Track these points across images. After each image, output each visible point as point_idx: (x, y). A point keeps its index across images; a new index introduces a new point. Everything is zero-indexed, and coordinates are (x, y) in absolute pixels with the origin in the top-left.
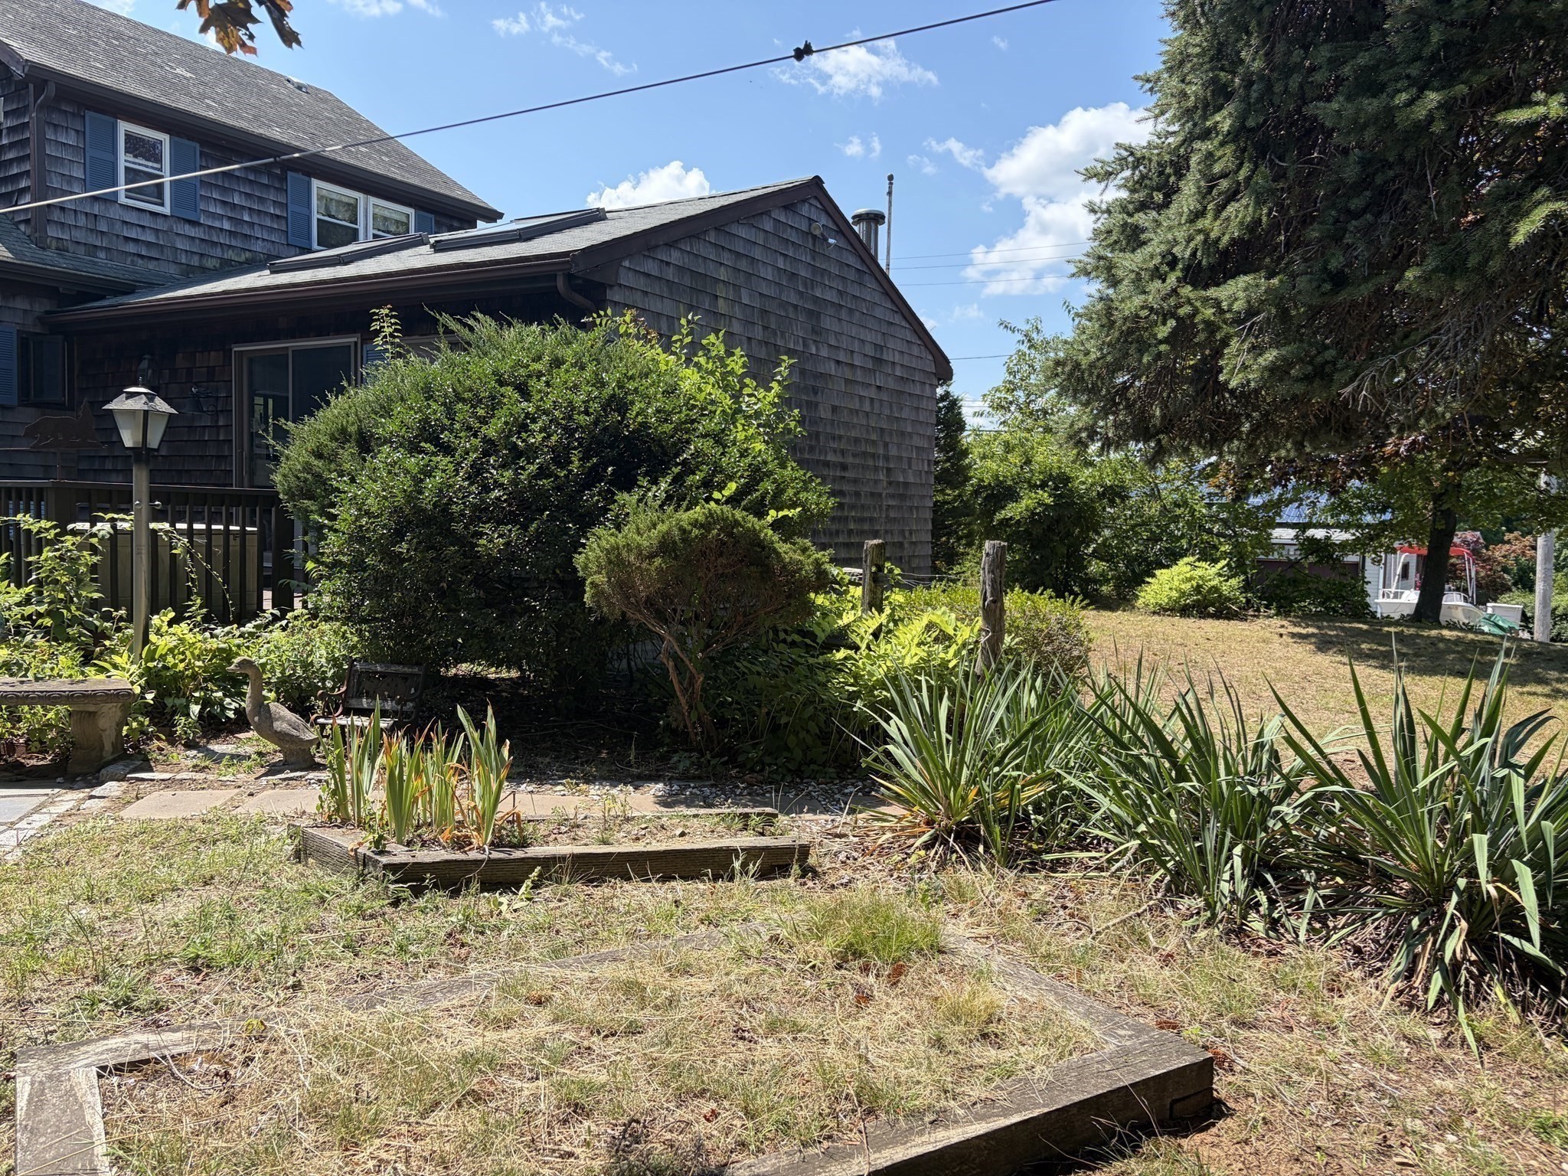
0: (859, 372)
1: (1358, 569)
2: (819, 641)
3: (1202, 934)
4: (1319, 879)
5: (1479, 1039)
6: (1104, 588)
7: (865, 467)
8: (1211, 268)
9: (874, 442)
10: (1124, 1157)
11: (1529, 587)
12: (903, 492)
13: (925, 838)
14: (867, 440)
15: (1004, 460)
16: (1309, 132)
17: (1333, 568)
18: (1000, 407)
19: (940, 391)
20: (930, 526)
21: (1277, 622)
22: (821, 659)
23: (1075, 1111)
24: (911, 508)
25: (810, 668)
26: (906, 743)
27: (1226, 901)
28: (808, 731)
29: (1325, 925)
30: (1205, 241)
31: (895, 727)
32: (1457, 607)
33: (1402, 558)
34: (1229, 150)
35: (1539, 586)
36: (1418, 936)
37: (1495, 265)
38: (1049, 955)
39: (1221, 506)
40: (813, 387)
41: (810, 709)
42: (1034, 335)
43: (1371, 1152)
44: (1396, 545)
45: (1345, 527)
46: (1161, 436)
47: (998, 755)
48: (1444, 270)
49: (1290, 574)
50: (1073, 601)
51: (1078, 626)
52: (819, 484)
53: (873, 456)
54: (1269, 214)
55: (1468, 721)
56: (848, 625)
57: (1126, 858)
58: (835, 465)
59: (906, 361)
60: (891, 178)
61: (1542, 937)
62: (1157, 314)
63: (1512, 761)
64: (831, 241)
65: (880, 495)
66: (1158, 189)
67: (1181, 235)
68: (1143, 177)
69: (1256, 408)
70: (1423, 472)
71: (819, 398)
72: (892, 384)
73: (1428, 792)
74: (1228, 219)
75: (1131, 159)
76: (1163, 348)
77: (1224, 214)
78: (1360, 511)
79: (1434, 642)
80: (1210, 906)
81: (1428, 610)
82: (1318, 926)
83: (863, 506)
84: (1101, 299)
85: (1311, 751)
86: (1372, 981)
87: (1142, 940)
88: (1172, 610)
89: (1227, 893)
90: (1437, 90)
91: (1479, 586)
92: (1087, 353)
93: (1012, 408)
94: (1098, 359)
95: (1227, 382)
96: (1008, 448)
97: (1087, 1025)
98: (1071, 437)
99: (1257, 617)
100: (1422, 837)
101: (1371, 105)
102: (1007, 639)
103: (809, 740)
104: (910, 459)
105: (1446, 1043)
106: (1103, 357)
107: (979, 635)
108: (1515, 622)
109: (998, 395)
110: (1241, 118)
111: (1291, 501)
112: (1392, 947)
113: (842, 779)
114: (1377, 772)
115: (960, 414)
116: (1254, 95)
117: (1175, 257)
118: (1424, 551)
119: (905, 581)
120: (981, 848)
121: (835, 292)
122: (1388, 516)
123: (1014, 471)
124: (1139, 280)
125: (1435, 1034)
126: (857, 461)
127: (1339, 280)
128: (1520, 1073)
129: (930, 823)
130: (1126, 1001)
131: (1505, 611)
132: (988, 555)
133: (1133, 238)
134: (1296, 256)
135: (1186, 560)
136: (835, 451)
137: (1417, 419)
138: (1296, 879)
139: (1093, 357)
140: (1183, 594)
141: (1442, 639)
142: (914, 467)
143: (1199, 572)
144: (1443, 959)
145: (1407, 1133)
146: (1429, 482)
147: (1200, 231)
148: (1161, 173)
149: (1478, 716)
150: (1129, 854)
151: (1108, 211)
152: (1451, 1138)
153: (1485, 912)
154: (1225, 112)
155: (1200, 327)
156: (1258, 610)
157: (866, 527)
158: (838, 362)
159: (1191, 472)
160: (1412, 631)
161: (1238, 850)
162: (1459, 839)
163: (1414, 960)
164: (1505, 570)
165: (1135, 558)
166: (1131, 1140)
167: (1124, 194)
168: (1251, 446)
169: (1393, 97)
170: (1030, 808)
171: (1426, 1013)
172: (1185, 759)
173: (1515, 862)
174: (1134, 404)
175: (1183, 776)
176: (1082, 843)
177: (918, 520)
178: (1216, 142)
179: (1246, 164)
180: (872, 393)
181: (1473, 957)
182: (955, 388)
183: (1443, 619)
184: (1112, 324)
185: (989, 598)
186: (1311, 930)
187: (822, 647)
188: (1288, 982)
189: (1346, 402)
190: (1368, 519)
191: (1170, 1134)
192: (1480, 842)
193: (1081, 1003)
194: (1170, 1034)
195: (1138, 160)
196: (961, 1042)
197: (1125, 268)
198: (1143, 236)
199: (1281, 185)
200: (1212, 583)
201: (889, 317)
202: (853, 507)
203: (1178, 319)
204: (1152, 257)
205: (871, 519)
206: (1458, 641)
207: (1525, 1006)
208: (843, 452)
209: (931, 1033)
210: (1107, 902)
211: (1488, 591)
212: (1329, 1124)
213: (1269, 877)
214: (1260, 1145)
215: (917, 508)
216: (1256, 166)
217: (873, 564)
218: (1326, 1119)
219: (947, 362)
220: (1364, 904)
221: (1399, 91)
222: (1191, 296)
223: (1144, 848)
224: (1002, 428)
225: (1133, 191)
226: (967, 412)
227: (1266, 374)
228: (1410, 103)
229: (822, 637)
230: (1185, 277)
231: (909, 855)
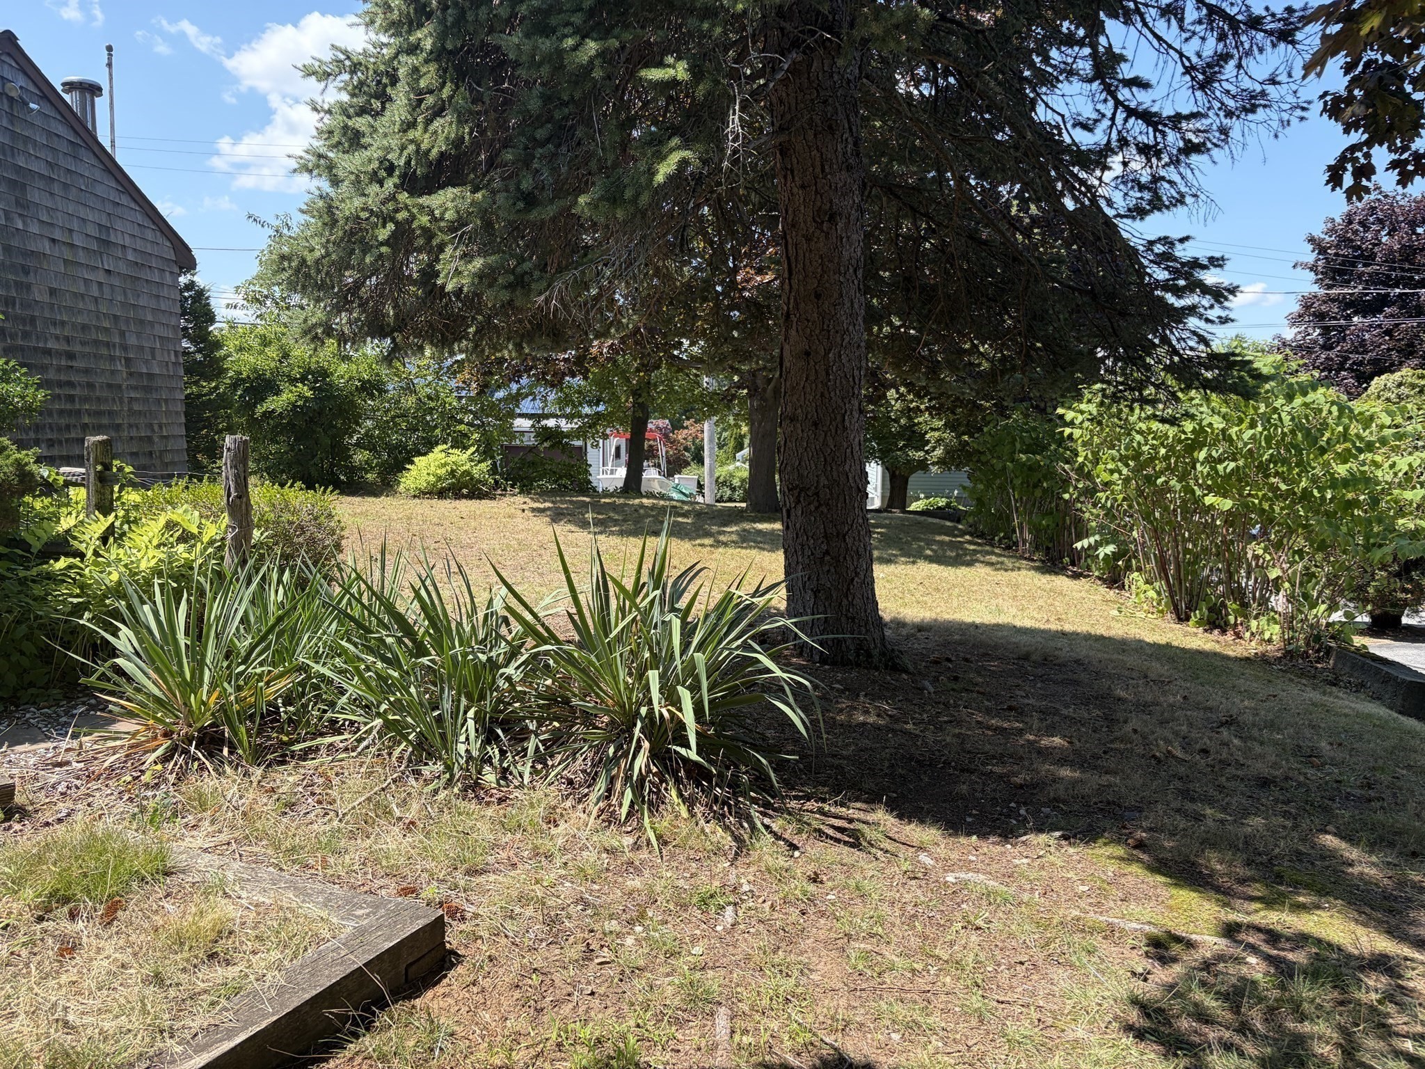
0: (81, 253)
1: (582, 452)
2: (34, 550)
3: (442, 795)
4: (540, 725)
5: (659, 837)
6: (369, 476)
7: (97, 357)
8: (426, 177)
9: (107, 330)
10: (357, 1037)
11: (700, 461)
12: (148, 383)
13: (160, 752)
14: (97, 328)
15: (261, 352)
16: (500, 65)
17: (563, 451)
18: (257, 300)
19: (183, 280)
20: (183, 420)
21: (520, 499)
22: (34, 572)
23: (308, 1008)
24: (158, 401)
25: (23, 582)
26: (137, 654)
27: (462, 761)
28: (22, 653)
29: (546, 765)
30: (417, 151)
31: (125, 639)
32: (654, 479)
33: (614, 442)
34: (432, 68)
35: (707, 461)
36: (615, 760)
37: (645, 199)
38: (293, 848)
39: (469, 399)
40: (23, 266)
41: (23, 628)
42: (285, 231)
43: (577, 961)
44: (608, 431)
45: (569, 417)
46: (396, 334)
47: (243, 653)
48: (608, 200)
49: (530, 458)
50: (324, 492)
51: (330, 516)
52: (25, 374)
53: (107, 345)
54: (471, 133)
55: (645, 578)
56: (68, 531)
57: (371, 737)
58: (59, 354)
59: (139, 245)
60: (110, 49)
61: (698, 745)
62: (377, 216)
63: (676, 606)
64: (32, 105)
65: (120, 386)
66: (377, 98)
67: (394, 142)
68: (362, 83)
69: (479, 312)
70: (624, 372)
71: (31, 279)
72: (123, 268)
73: (619, 638)
74: (436, 132)
75: (347, 63)
76: (384, 249)
77: (431, 128)
78: (580, 404)
79: (637, 509)
80: (449, 768)
81: (633, 484)
82: (539, 767)
83: (98, 399)
84: (321, 197)
85: (529, 617)
86: (581, 806)
87: (388, 813)
88: (430, 493)
89: (463, 754)
90: (595, 40)
91: (669, 462)
92: (312, 250)
93: (268, 303)
94: (323, 257)
95: (443, 287)
96: (265, 342)
97: (324, 914)
98: (305, 333)
99: (504, 495)
100: (615, 677)
101: (545, 44)
102: (256, 533)
103: (25, 662)
104: (153, 350)
105: (636, 847)
106: (328, 254)
107: (226, 532)
108: (693, 489)
109: (252, 287)
110: (441, 36)
111: (527, 396)
112: (596, 773)
113: (69, 699)
114: (581, 627)
115: (208, 304)
116: (450, 19)
117: (392, 164)
118: (628, 435)
119: (137, 480)
120: (226, 751)
121: (43, 164)
122: (601, 408)
123: (273, 365)
124: (359, 182)
125: (628, 841)
126: (87, 349)
127: (530, 200)
128: (688, 859)
129: (167, 735)
130: (370, 876)
131: (686, 480)
132: (229, 450)
133: (354, 140)
134: (496, 174)
135: (441, 447)
136: (57, 338)
137: (609, 328)
138: (522, 729)
139: (317, 254)
140: (439, 478)
141: (642, 506)
142: (159, 357)
143: (453, 458)
144: (632, 776)
145: (605, 934)
146: (628, 380)
147: (412, 141)
148: (379, 82)
149: (651, 573)
150: (374, 732)
151: (329, 112)
152: (638, 929)
153: (662, 730)
154: (425, 31)
155: (418, 232)
156: (505, 490)
157: (105, 421)
158: (53, 240)
159: (441, 368)
160: (622, 501)
161: (471, 714)
162: (641, 675)
163: (612, 781)
164: (686, 449)
165: (396, 447)
166: (363, 1019)
167: (345, 97)
168: (476, 346)
169: (561, 41)
170: (280, 701)
171: (620, 825)
172: (423, 635)
173: (679, 688)
174: (367, 303)
175: (421, 651)
176: (335, 728)
177: (168, 413)
178: (421, 59)
179: (449, 84)
180: (101, 277)
181: (655, 770)
182: (201, 279)
183: (643, 489)
184: (334, 222)
185: (234, 494)
186: (534, 771)
187: (37, 557)
188: (514, 823)
189: (540, 308)
190: (587, 410)
191: (404, 999)
192: (653, 676)
193: (322, 892)
194: (409, 900)
195: (355, 65)
196: (184, 970)
197: (344, 168)
198: (363, 141)
199: (479, 108)
200: (464, 468)
201: (114, 196)
202: (86, 399)
203: (397, 223)
204: (370, 161)
205: (110, 413)
206: (653, 507)
207: (690, 802)
208: (68, 340)
209: (147, 970)
210: (355, 781)
211: (675, 466)
212: (544, 944)
213: (499, 731)
214: (486, 983)
215: (166, 401)
216: (458, 87)
217: (97, 462)
218: (541, 941)
219: (189, 250)
220: (574, 741)
221: (566, 36)
222: (409, 202)
223: (388, 725)
224: (258, 321)
225: (353, 95)
226: (218, 305)
227: (476, 281)
228: (575, 48)
229: (37, 546)
230: (402, 184)
231: (143, 772)
